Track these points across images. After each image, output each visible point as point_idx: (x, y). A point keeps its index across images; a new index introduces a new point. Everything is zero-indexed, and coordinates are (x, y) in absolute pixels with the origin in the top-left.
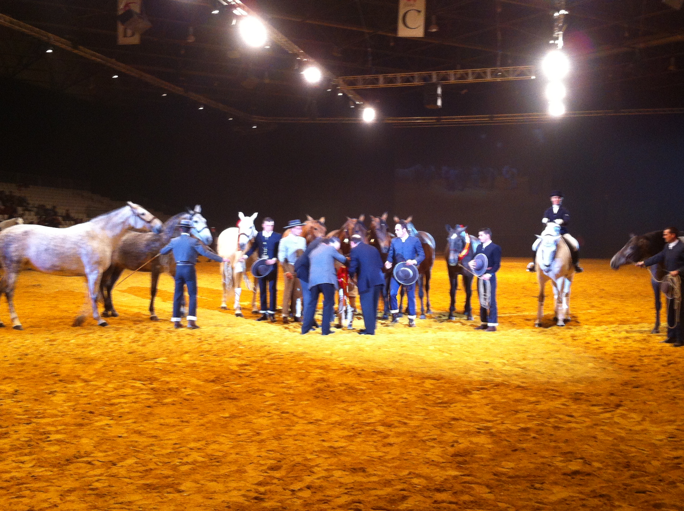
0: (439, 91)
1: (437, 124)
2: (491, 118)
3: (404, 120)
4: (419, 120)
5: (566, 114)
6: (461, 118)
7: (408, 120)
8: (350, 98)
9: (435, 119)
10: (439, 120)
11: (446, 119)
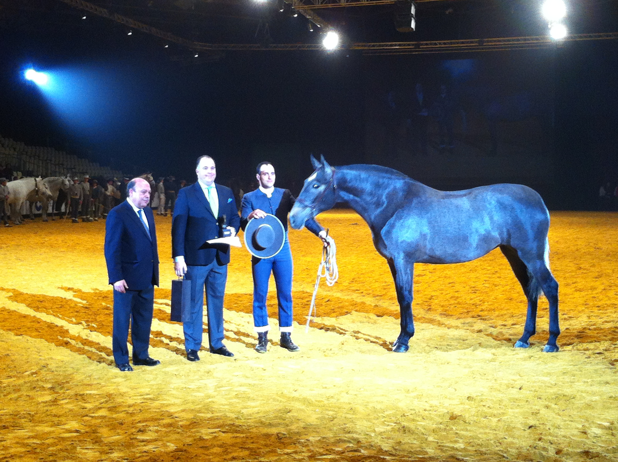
0: (413, 11)
1: (416, 51)
2: (481, 43)
3: (376, 46)
4: (396, 46)
5: (568, 38)
6: (445, 44)
7: (380, 46)
8: (308, 19)
9: (413, 45)
10: (417, 46)
11: (427, 44)
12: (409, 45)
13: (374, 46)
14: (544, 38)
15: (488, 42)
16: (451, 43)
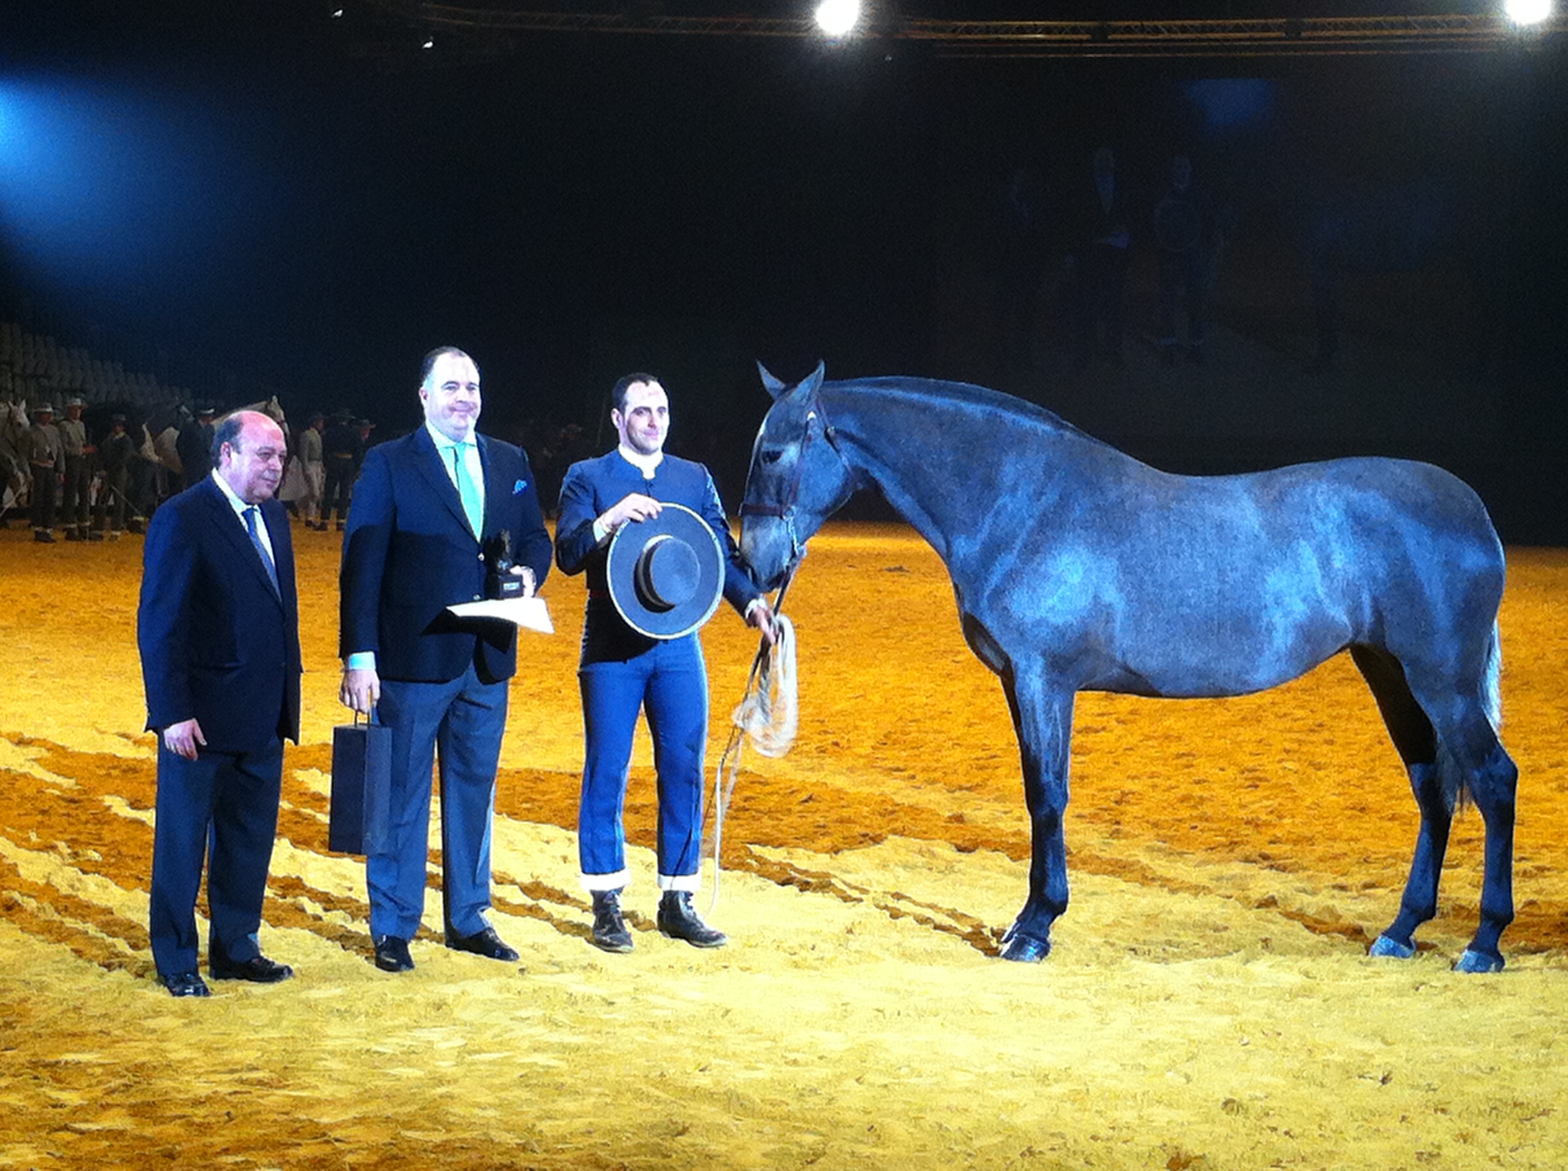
1: (1095, 50)
2: (1293, 30)
6: (1184, 29)
7: (988, 30)
9: (1088, 30)
10: (1100, 34)
11: (1129, 30)
12: (1074, 30)
13: (968, 30)
15: (1315, 27)
16: (1203, 29)
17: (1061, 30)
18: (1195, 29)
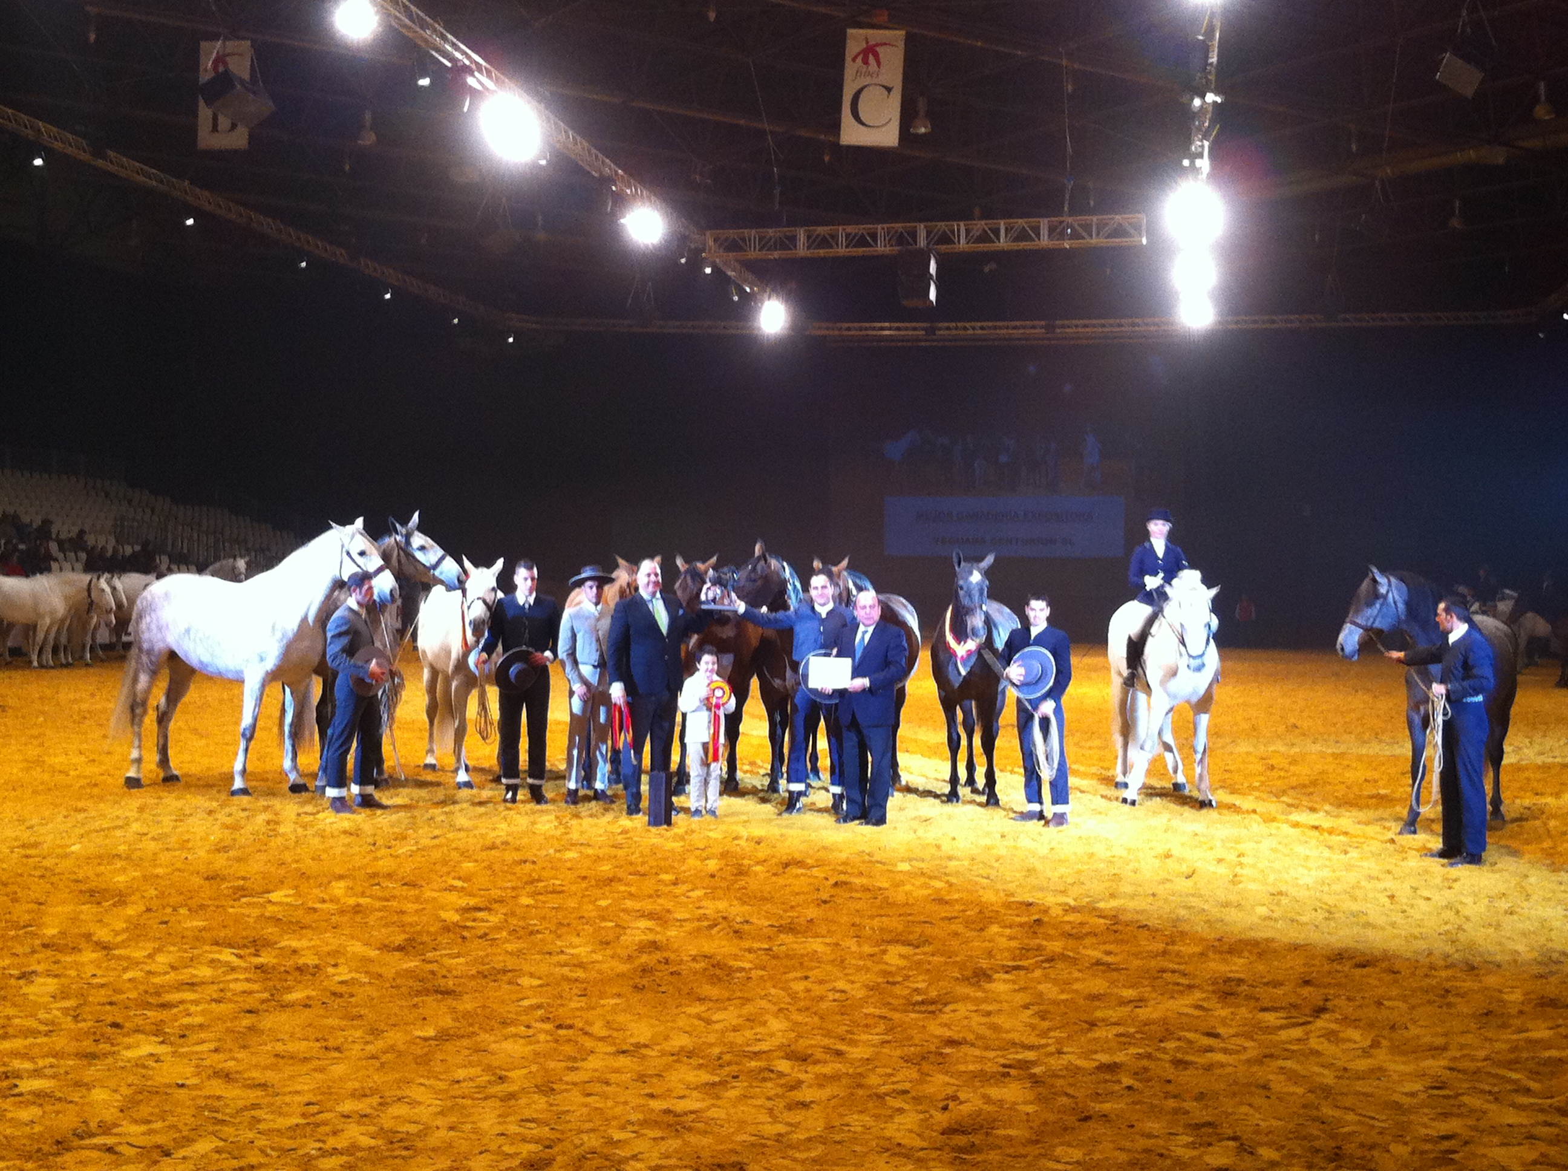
0: (933, 269)
1: (926, 341)
2: (1050, 328)
3: (852, 329)
4: (887, 330)
6: (982, 328)
7: (861, 329)
8: (730, 277)
9: (923, 329)
10: (931, 331)
11: (948, 328)
12: (915, 329)
13: (849, 329)
14: (1167, 324)
15: (1063, 327)
16: (995, 328)
17: (907, 329)
18: (990, 328)
